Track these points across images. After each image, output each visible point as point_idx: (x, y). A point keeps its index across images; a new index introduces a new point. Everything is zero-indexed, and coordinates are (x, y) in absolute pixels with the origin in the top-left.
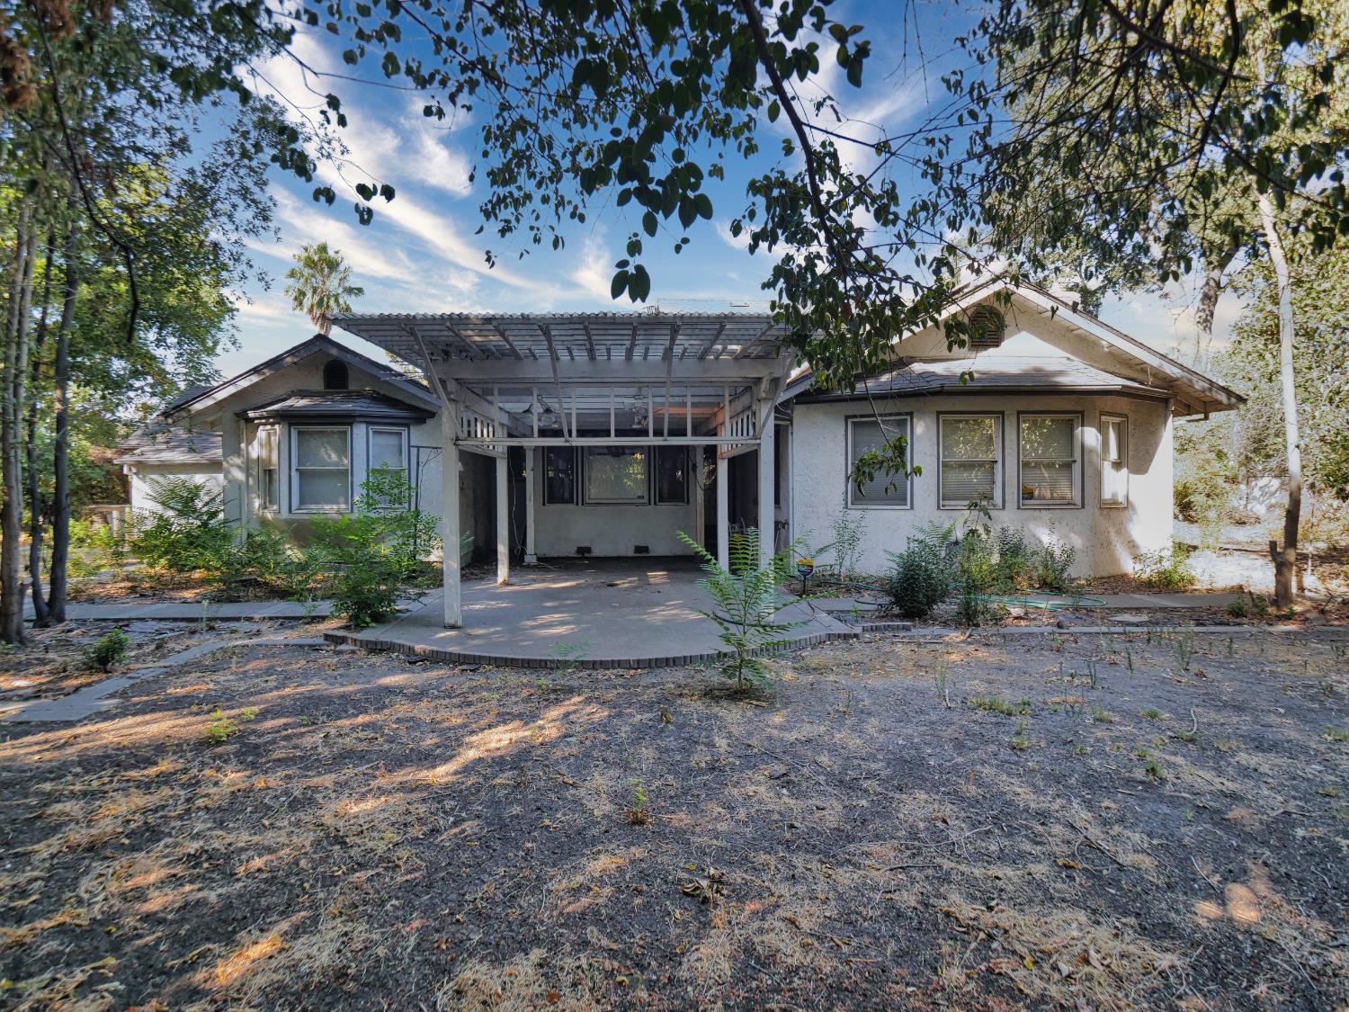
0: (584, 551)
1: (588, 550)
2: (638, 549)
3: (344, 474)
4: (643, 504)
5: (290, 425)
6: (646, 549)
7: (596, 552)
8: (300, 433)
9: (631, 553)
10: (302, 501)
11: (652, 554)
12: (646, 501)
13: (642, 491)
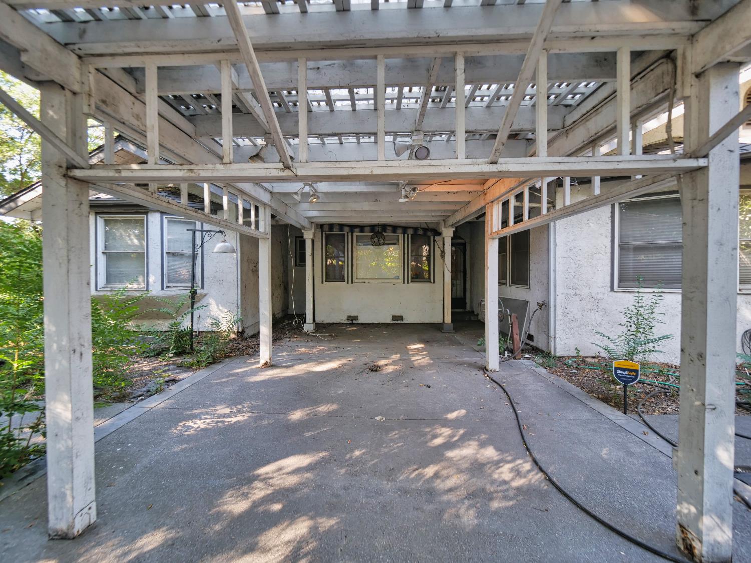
0: (352, 319)
1: (356, 318)
2: (395, 318)
3: (142, 257)
4: (397, 283)
5: (97, 214)
6: (400, 318)
7: (362, 320)
8: (107, 222)
9: (389, 320)
10: (109, 279)
11: (405, 322)
12: (401, 280)
13: (397, 272)
